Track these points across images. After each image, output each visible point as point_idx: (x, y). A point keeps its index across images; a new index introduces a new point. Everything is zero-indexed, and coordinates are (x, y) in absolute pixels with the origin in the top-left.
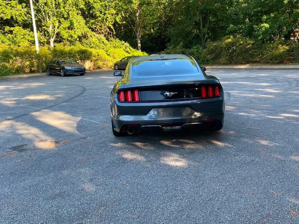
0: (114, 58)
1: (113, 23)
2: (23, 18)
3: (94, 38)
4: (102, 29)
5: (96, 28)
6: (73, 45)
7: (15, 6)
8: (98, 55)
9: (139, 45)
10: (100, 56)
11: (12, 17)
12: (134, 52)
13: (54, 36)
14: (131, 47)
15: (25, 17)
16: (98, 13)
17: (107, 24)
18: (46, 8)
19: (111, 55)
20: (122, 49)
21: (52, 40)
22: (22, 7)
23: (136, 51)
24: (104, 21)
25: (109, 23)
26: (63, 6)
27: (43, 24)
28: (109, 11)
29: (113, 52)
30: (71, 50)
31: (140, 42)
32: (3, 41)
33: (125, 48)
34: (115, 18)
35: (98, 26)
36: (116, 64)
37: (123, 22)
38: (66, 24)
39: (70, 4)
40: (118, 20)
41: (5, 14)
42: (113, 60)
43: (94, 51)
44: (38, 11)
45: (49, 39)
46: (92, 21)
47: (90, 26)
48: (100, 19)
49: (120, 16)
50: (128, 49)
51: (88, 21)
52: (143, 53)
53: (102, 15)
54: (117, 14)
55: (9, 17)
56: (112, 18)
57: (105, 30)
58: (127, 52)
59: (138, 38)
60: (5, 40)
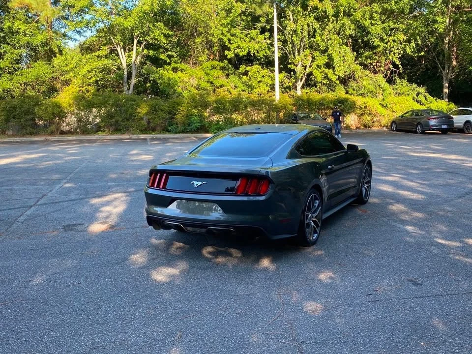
0: (393, 111)
1: (400, 55)
2: (266, 53)
3: (367, 80)
4: (381, 65)
5: (371, 64)
6: (332, 90)
7: (255, 37)
8: (366, 107)
9: (446, 90)
10: (368, 108)
11: (249, 53)
12: (431, 102)
13: (304, 79)
14: (427, 94)
15: (268, 51)
16: (377, 40)
17: (390, 57)
18: (294, 38)
19: (389, 106)
20: (410, 98)
21: (300, 84)
22: (265, 38)
23: (436, 100)
24: (386, 53)
25: (394, 55)
26: (319, 34)
27: (290, 62)
28: (394, 37)
29: (392, 102)
30: (323, 99)
31: (447, 85)
32: (237, 85)
33: (415, 96)
34: (404, 47)
35: (376, 61)
36: (393, 122)
37: (421, 52)
38: (322, 60)
39: (331, 30)
40: (408, 50)
41: (241, 49)
42: (391, 115)
43: (359, 101)
44: (284, 42)
45: (296, 82)
46: (367, 53)
47: (363, 61)
48: (380, 49)
49: (413, 44)
50: (421, 98)
51: (362, 54)
52: (448, 105)
53: (382, 44)
54: (409, 41)
55: (245, 53)
56: (400, 48)
57: (387, 67)
58: (419, 102)
59: (444, 78)
60: (239, 84)
